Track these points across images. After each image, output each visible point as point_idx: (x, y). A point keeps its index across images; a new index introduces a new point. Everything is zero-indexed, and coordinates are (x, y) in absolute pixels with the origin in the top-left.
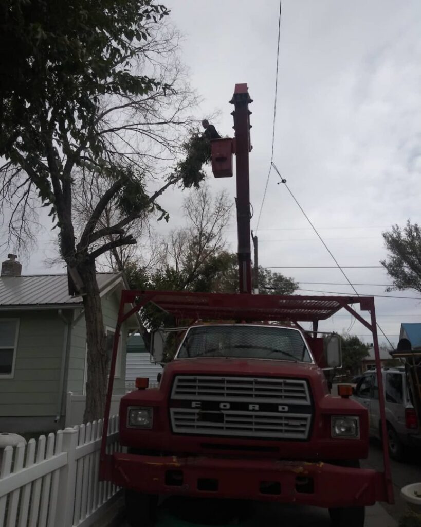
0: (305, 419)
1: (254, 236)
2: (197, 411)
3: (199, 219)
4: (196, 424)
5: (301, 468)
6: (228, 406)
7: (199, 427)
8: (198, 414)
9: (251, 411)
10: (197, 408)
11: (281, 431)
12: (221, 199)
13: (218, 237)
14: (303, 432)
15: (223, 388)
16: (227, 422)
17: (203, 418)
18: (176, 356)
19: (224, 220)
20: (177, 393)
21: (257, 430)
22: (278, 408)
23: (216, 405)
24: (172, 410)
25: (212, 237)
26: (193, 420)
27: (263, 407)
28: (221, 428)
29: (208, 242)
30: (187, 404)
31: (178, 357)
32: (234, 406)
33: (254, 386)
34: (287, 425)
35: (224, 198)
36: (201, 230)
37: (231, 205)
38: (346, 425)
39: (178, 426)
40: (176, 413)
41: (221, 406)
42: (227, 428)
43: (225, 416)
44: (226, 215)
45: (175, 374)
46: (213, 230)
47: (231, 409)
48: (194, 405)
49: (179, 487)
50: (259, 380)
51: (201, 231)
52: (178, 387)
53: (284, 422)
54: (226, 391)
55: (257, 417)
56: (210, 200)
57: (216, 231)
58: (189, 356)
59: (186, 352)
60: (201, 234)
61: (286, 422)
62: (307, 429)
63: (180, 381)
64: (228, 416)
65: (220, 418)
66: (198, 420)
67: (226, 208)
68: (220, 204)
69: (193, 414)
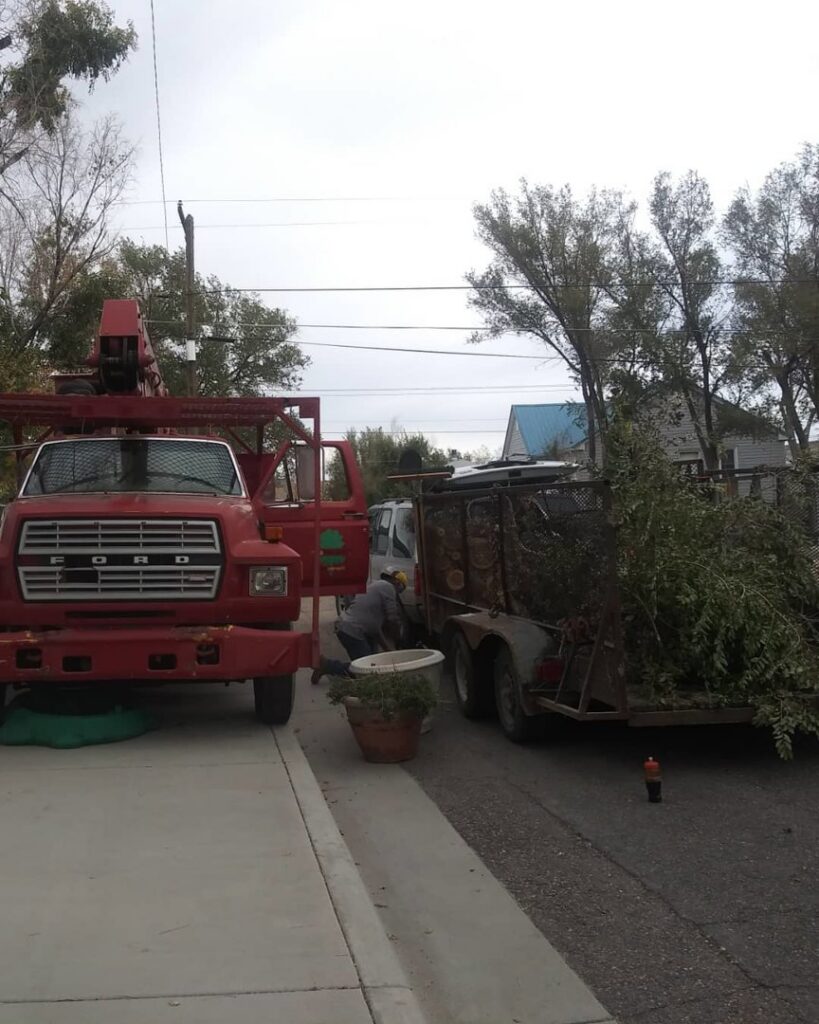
0: (212, 572)
1: (185, 216)
2: (59, 568)
3: (53, 186)
4: (58, 586)
5: (203, 635)
6: (104, 560)
7: (61, 590)
8: (60, 573)
9: (136, 565)
10: (58, 564)
11: (178, 589)
12: (105, 137)
13: (98, 227)
14: (209, 589)
15: (96, 536)
16: (103, 581)
17: (69, 577)
18: (22, 491)
19: (111, 189)
20: (28, 545)
21: (145, 589)
22: (174, 559)
23: (86, 560)
24: (21, 569)
25: (84, 227)
26: (54, 582)
27: (154, 559)
28: (96, 590)
29: (76, 237)
30: (44, 560)
31: (24, 493)
32: (113, 560)
33: (141, 532)
34: (186, 581)
35: (111, 135)
36: (58, 211)
37: (128, 151)
38: (269, 578)
39: (30, 590)
40: (27, 573)
41: (94, 560)
42: (104, 590)
43: (99, 574)
44: (118, 176)
45: (24, 519)
46: (88, 211)
47: (108, 563)
48: (53, 560)
49: (38, 670)
50: (148, 522)
51: (61, 214)
52: (29, 537)
53: (183, 577)
54: (100, 540)
55: (145, 573)
56: (77, 140)
57: (93, 213)
58: (44, 492)
59: (38, 484)
60: (58, 221)
61: (186, 577)
62: (214, 586)
63: (31, 528)
64: (103, 573)
65: (92, 577)
66: (60, 581)
67: (116, 159)
68: (102, 149)
69: (53, 573)
